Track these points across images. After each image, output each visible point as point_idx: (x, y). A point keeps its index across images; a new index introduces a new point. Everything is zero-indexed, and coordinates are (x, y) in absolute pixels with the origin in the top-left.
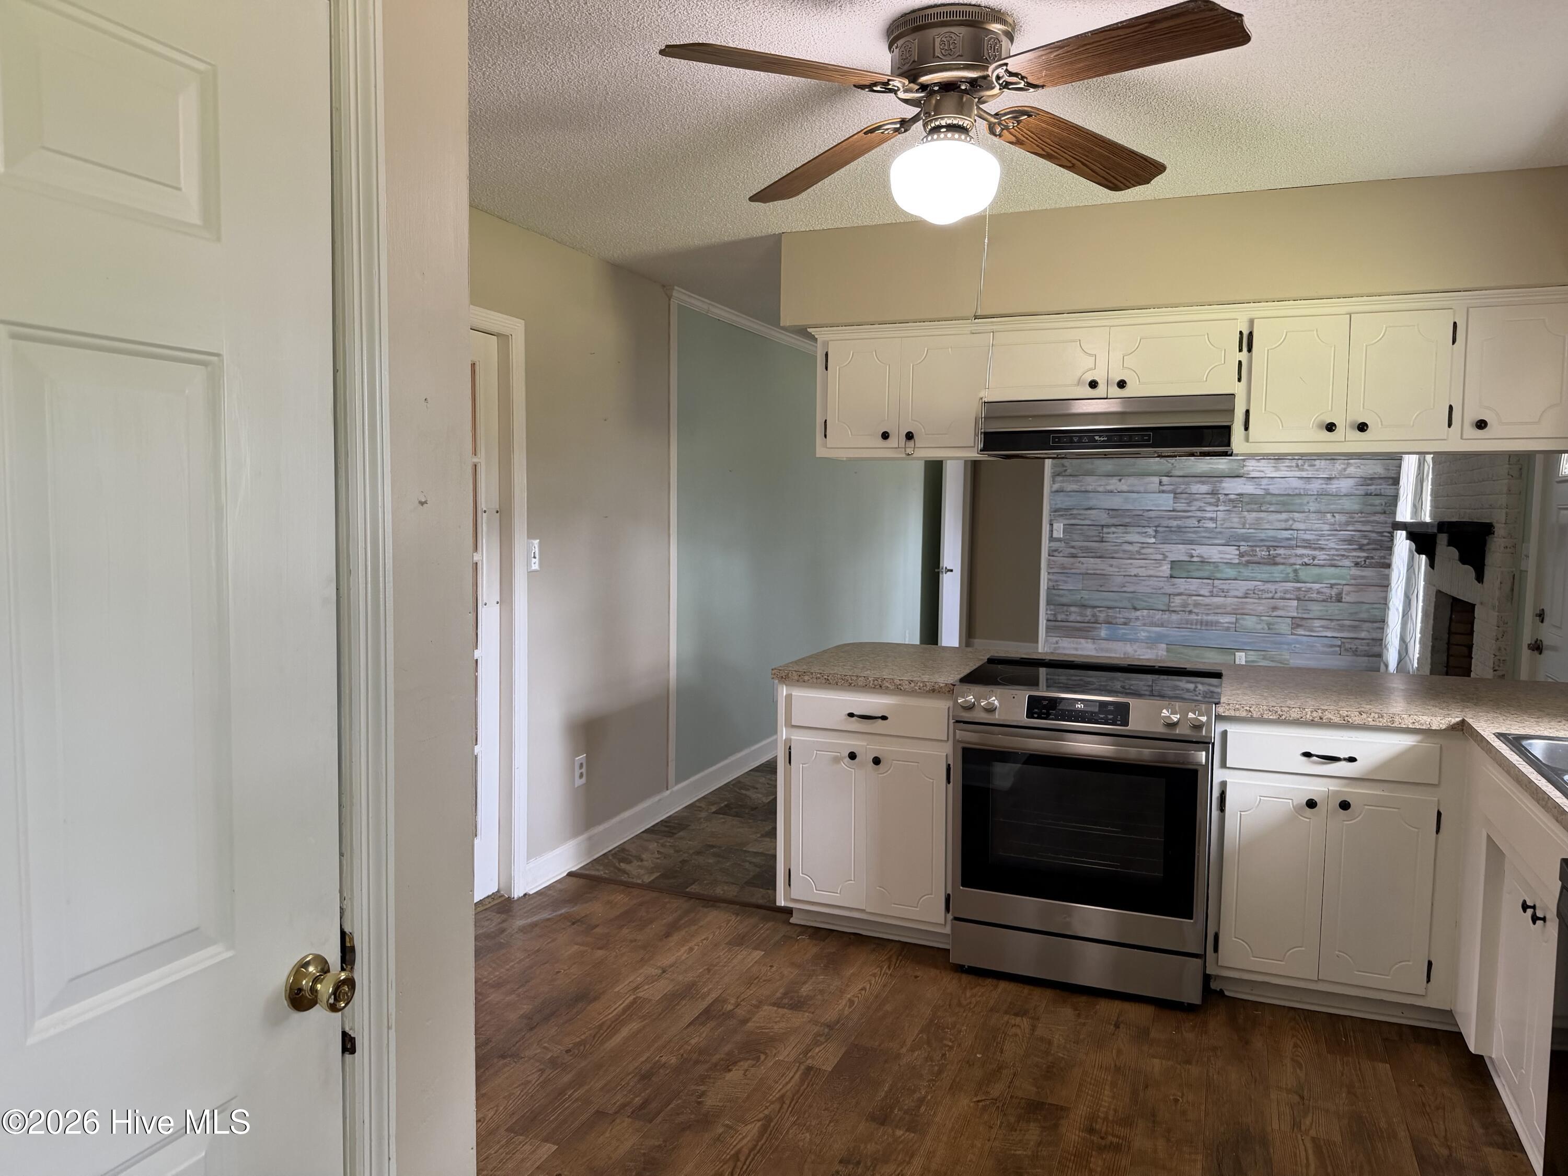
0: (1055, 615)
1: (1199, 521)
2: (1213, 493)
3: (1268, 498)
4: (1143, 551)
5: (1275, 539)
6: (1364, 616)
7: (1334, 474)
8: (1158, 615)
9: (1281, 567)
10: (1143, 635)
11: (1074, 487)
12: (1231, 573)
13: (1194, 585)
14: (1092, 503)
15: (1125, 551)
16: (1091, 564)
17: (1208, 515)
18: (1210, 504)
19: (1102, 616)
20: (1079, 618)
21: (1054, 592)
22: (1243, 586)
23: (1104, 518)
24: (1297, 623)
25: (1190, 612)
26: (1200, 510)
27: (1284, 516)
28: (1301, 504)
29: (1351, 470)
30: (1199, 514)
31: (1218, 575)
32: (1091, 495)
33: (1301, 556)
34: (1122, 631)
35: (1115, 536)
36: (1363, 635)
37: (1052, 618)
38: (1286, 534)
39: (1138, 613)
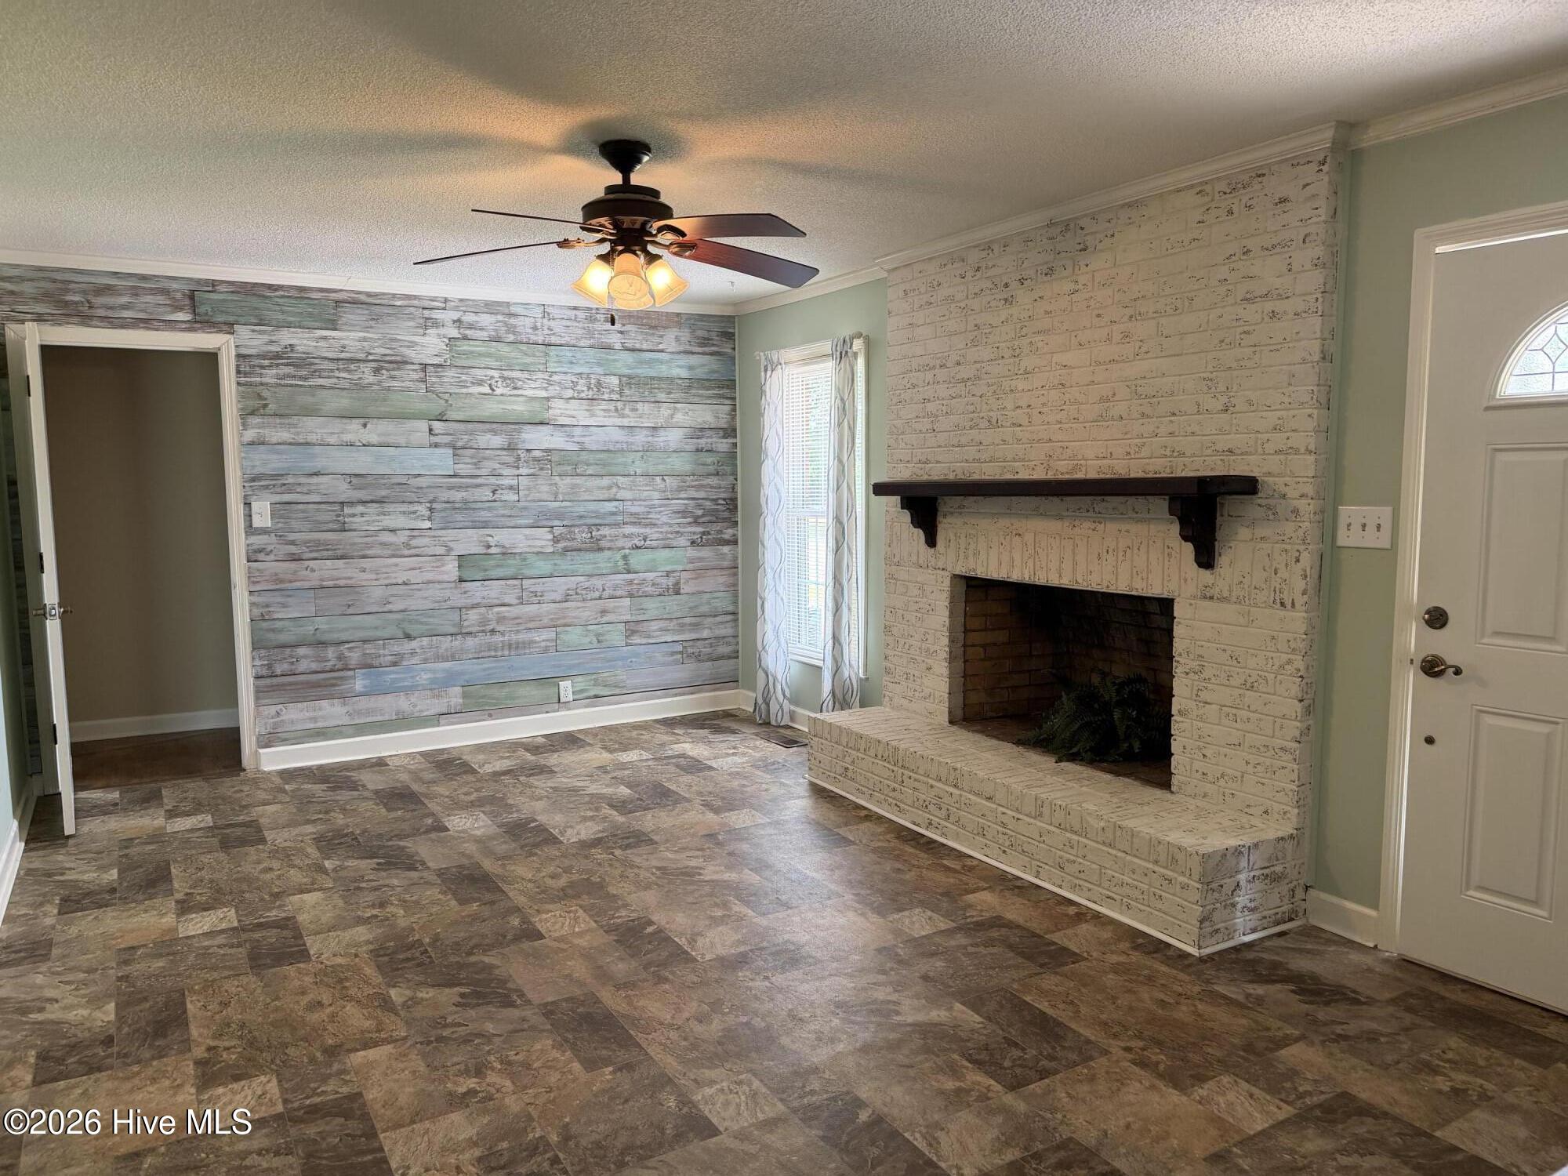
0: (270, 666)
1: (494, 492)
2: (511, 448)
3: (584, 456)
4: (414, 543)
5: (597, 514)
6: (704, 609)
7: (660, 422)
8: (446, 643)
9: (607, 553)
10: (424, 678)
11: (285, 435)
12: (544, 567)
13: (494, 590)
14: (319, 464)
15: (384, 544)
16: (327, 570)
17: (507, 482)
18: (508, 465)
19: (354, 657)
20: (314, 666)
21: (264, 625)
22: (560, 585)
23: (342, 490)
24: (632, 629)
25: (493, 631)
26: (495, 474)
27: (606, 481)
28: (625, 465)
29: (679, 417)
30: (493, 480)
31: (527, 572)
32: (317, 450)
33: (630, 536)
34: (391, 676)
35: (365, 519)
36: (705, 634)
37: (264, 672)
38: (610, 507)
39: (414, 644)
